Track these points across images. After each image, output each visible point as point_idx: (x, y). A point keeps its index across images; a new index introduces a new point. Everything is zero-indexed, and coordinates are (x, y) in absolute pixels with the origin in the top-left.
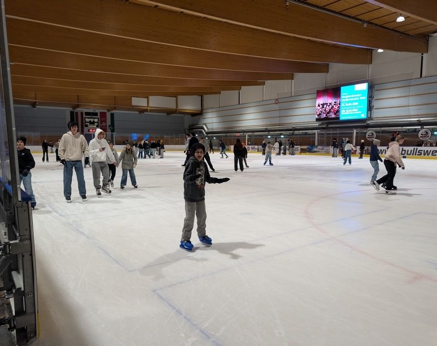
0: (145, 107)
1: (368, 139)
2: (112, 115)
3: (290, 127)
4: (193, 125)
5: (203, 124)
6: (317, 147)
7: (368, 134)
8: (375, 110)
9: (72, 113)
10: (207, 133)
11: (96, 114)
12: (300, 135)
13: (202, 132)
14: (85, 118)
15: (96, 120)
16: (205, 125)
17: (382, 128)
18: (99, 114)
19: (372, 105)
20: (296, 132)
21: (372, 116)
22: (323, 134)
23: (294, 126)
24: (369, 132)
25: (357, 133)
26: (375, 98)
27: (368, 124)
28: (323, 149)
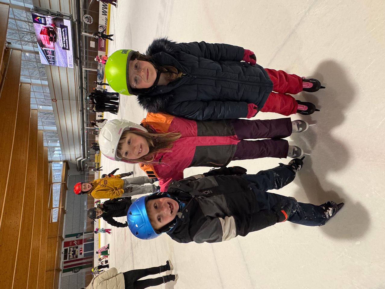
0: (59, 210)
1: (92, 23)
2: (67, 236)
3: (79, 91)
4: (77, 168)
5: (76, 160)
6: (98, 70)
7: (86, 22)
8: (62, 12)
9: (64, 271)
10: (84, 157)
11: (66, 251)
12: (86, 83)
13: (83, 162)
14: (69, 259)
15: (72, 249)
16: (77, 159)
17: (81, 7)
18: (66, 248)
19: (56, 12)
20: (84, 86)
21: (69, 15)
22: (86, 64)
23: (78, 88)
24: (84, 20)
25: (86, 32)
26: (49, 9)
27: (76, 20)
28: (100, 65)
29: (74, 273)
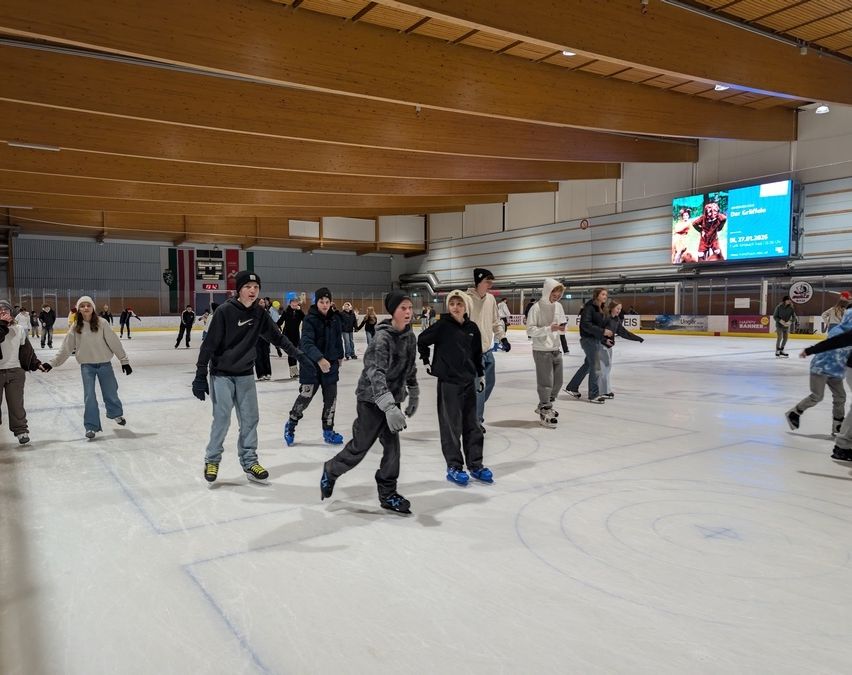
0: (314, 239)
1: (794, 300)
2: (250, 256)
3: (615, 276)
4: (406, 275)
5: (429, 272)
6: (678, 316)
7: (793, 289)
8: (805, 238)
9: (172, 252)
10: (436, 290)
11: (218, 254)
12: (638, 292)
13: (425, 288)
14: (197, 261)
15: (218, 266)
16: (433, 274)
17: (828, 277)
18: (224, 254)
19: (801, 226)
20: (629, 287)
21: (800, 251)
22: (688, 290)
23: (623, 274)
24: (797, 285)
25: (769, 287)
26: (807, 211)
27: (792, 268)
28: (692, 321)
29: (163, 271)
